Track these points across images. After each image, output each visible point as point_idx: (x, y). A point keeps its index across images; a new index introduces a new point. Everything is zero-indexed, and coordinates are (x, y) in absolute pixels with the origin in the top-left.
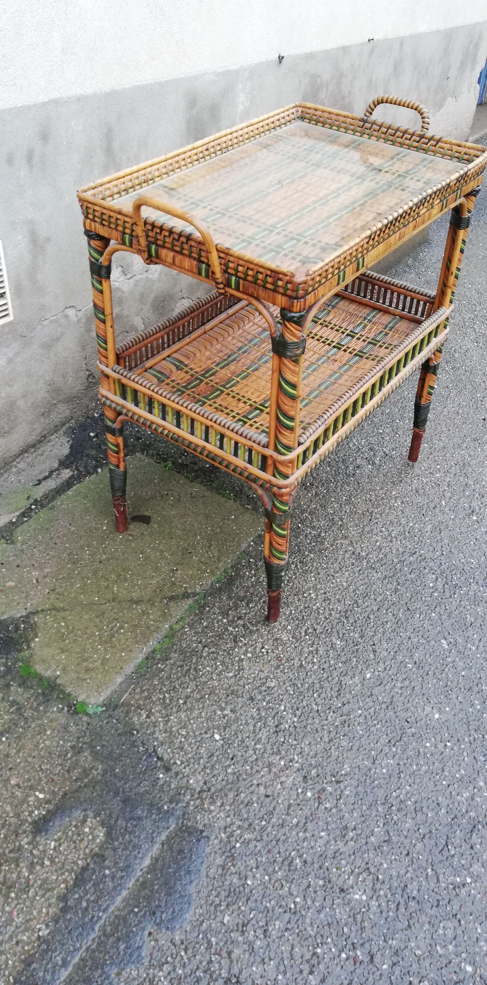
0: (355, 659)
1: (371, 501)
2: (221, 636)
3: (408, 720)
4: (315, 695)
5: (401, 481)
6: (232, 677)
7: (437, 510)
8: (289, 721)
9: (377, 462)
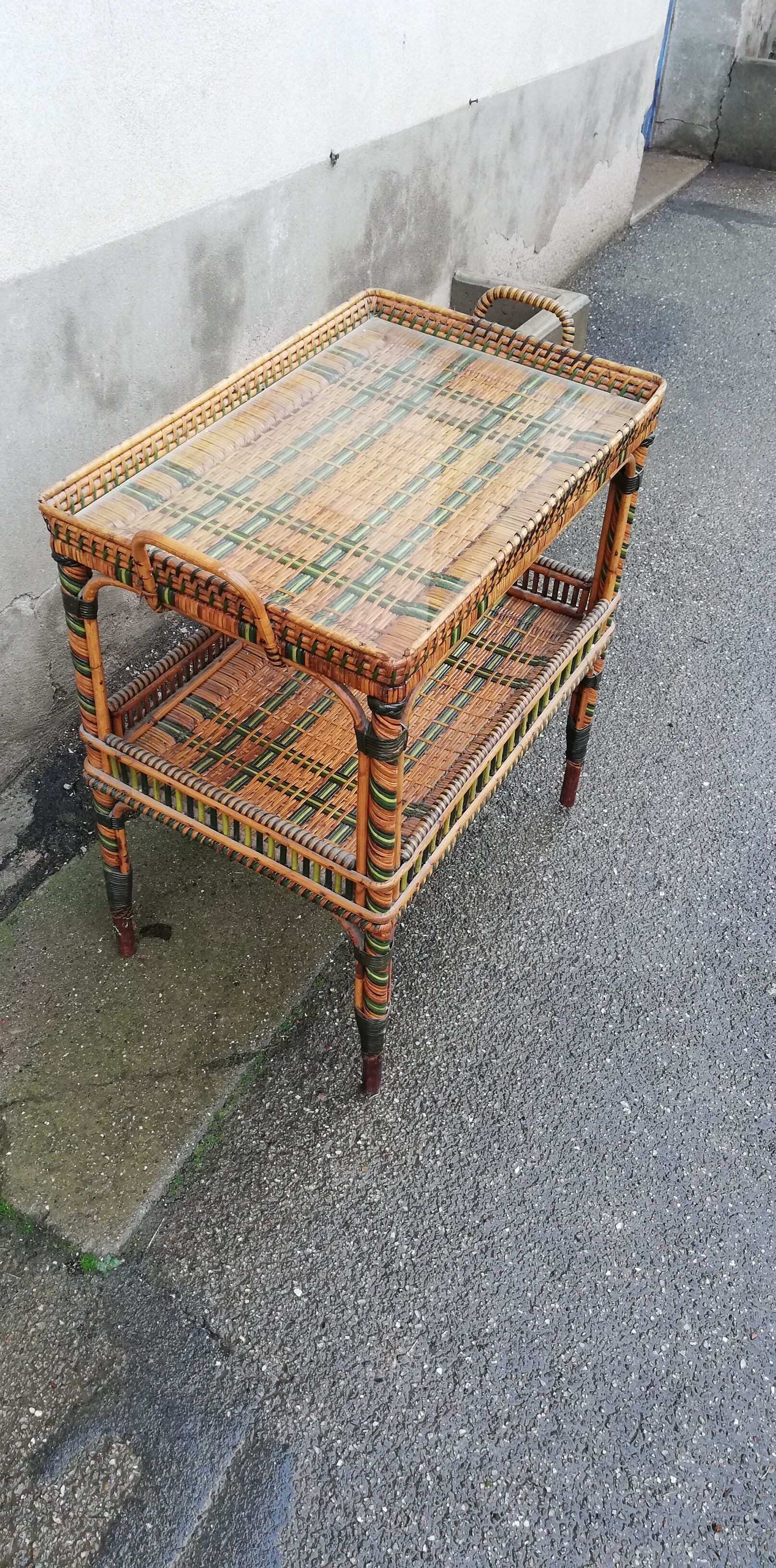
0: (496, 1145)
1: (508, 875)
2: (292, 1125)
3: (579, 1236)
4: (441, 1210)
5: (551, 838)
6: (314, 1192)
7: (607, 884)
8: (403, 1256)
9: (514, 808)
